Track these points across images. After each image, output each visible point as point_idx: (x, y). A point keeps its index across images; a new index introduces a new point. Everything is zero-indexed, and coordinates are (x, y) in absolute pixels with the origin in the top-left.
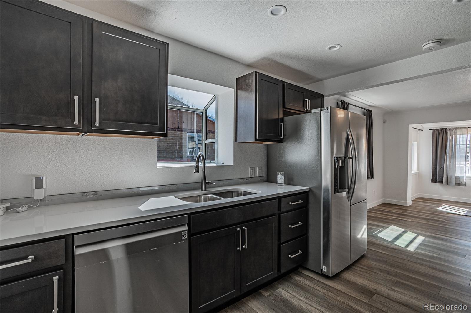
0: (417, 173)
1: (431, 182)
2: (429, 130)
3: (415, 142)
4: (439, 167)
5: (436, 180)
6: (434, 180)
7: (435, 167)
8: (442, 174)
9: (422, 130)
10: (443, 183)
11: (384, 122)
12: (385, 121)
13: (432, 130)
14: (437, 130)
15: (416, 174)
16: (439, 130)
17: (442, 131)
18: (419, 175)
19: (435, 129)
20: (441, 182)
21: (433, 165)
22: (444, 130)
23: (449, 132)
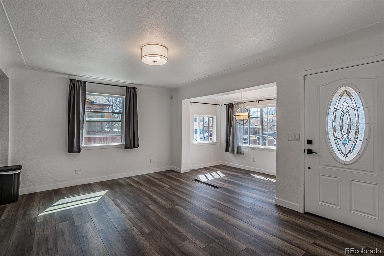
1: (225, 151)
9: (221, 105)
13: (226, 105)
14: (228, 104)
16: (230, 105)
22: (232, 105)
23: (234, 106)
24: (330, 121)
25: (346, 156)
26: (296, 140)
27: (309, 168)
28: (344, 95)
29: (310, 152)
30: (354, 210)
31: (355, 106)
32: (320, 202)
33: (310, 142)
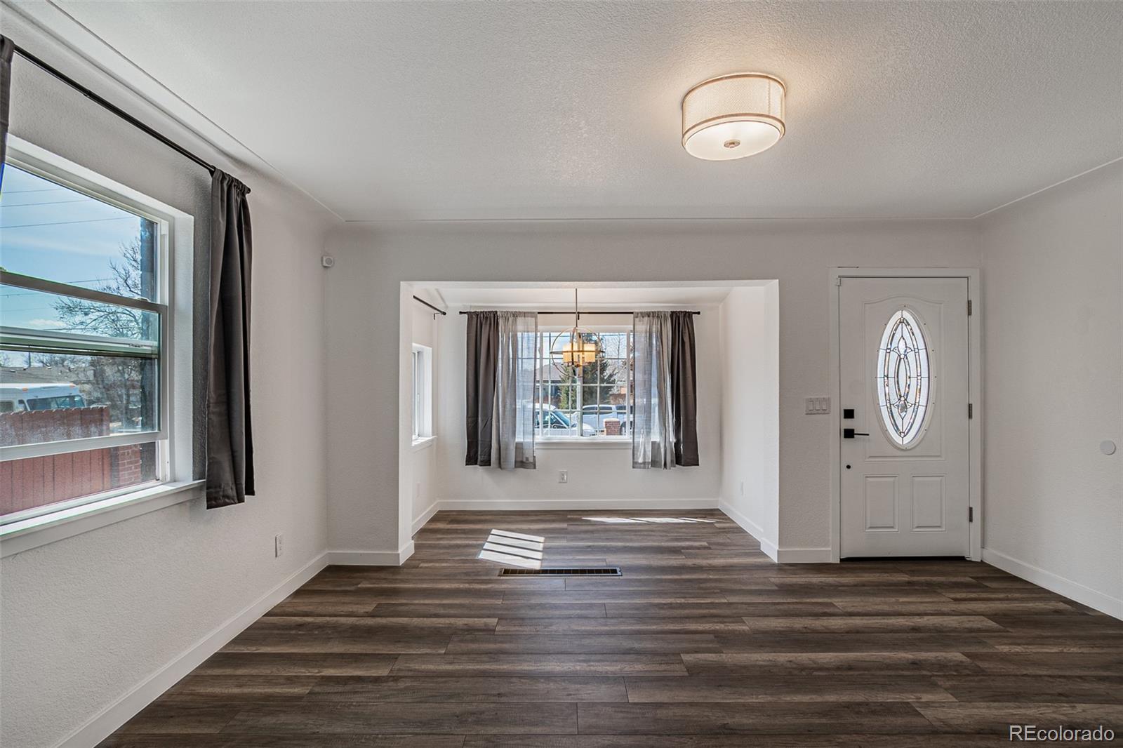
0: (432, 440)
1: (465, 463)
2: (461, 313)
3: (427, 346)
4: (482, 420)
5: (477, 458)
6: (471, 459)
7: (473, 419)
8: (489, 440)
9: (444, 314)
10: (490, 465)
11: (325, 264)
12: (329, 261)
13: (466, 315)
14: (477, 314)
15: (430, 446)
16: (482, 315)
17: (487, 318)
18: (437, 447)
19: (472, 311)
20: (487, 463)
21: (470, 414)
22: (492, 315)
23: (501, 322)
24: (880, 373)
25: (902, 434)
26: (823, 412)
27: (849, 467)
28: (900, 325)
29: (849, 434)
30: (918, 527)
31: (916, 347)
32: (867, 531)
33: (849, 414)
